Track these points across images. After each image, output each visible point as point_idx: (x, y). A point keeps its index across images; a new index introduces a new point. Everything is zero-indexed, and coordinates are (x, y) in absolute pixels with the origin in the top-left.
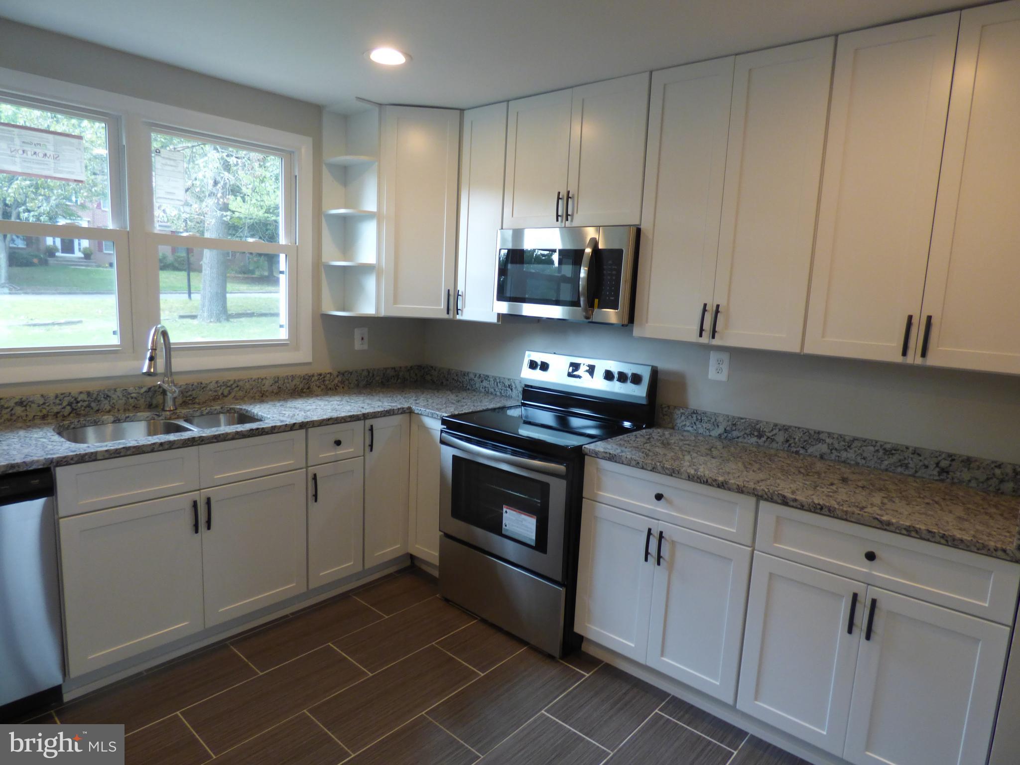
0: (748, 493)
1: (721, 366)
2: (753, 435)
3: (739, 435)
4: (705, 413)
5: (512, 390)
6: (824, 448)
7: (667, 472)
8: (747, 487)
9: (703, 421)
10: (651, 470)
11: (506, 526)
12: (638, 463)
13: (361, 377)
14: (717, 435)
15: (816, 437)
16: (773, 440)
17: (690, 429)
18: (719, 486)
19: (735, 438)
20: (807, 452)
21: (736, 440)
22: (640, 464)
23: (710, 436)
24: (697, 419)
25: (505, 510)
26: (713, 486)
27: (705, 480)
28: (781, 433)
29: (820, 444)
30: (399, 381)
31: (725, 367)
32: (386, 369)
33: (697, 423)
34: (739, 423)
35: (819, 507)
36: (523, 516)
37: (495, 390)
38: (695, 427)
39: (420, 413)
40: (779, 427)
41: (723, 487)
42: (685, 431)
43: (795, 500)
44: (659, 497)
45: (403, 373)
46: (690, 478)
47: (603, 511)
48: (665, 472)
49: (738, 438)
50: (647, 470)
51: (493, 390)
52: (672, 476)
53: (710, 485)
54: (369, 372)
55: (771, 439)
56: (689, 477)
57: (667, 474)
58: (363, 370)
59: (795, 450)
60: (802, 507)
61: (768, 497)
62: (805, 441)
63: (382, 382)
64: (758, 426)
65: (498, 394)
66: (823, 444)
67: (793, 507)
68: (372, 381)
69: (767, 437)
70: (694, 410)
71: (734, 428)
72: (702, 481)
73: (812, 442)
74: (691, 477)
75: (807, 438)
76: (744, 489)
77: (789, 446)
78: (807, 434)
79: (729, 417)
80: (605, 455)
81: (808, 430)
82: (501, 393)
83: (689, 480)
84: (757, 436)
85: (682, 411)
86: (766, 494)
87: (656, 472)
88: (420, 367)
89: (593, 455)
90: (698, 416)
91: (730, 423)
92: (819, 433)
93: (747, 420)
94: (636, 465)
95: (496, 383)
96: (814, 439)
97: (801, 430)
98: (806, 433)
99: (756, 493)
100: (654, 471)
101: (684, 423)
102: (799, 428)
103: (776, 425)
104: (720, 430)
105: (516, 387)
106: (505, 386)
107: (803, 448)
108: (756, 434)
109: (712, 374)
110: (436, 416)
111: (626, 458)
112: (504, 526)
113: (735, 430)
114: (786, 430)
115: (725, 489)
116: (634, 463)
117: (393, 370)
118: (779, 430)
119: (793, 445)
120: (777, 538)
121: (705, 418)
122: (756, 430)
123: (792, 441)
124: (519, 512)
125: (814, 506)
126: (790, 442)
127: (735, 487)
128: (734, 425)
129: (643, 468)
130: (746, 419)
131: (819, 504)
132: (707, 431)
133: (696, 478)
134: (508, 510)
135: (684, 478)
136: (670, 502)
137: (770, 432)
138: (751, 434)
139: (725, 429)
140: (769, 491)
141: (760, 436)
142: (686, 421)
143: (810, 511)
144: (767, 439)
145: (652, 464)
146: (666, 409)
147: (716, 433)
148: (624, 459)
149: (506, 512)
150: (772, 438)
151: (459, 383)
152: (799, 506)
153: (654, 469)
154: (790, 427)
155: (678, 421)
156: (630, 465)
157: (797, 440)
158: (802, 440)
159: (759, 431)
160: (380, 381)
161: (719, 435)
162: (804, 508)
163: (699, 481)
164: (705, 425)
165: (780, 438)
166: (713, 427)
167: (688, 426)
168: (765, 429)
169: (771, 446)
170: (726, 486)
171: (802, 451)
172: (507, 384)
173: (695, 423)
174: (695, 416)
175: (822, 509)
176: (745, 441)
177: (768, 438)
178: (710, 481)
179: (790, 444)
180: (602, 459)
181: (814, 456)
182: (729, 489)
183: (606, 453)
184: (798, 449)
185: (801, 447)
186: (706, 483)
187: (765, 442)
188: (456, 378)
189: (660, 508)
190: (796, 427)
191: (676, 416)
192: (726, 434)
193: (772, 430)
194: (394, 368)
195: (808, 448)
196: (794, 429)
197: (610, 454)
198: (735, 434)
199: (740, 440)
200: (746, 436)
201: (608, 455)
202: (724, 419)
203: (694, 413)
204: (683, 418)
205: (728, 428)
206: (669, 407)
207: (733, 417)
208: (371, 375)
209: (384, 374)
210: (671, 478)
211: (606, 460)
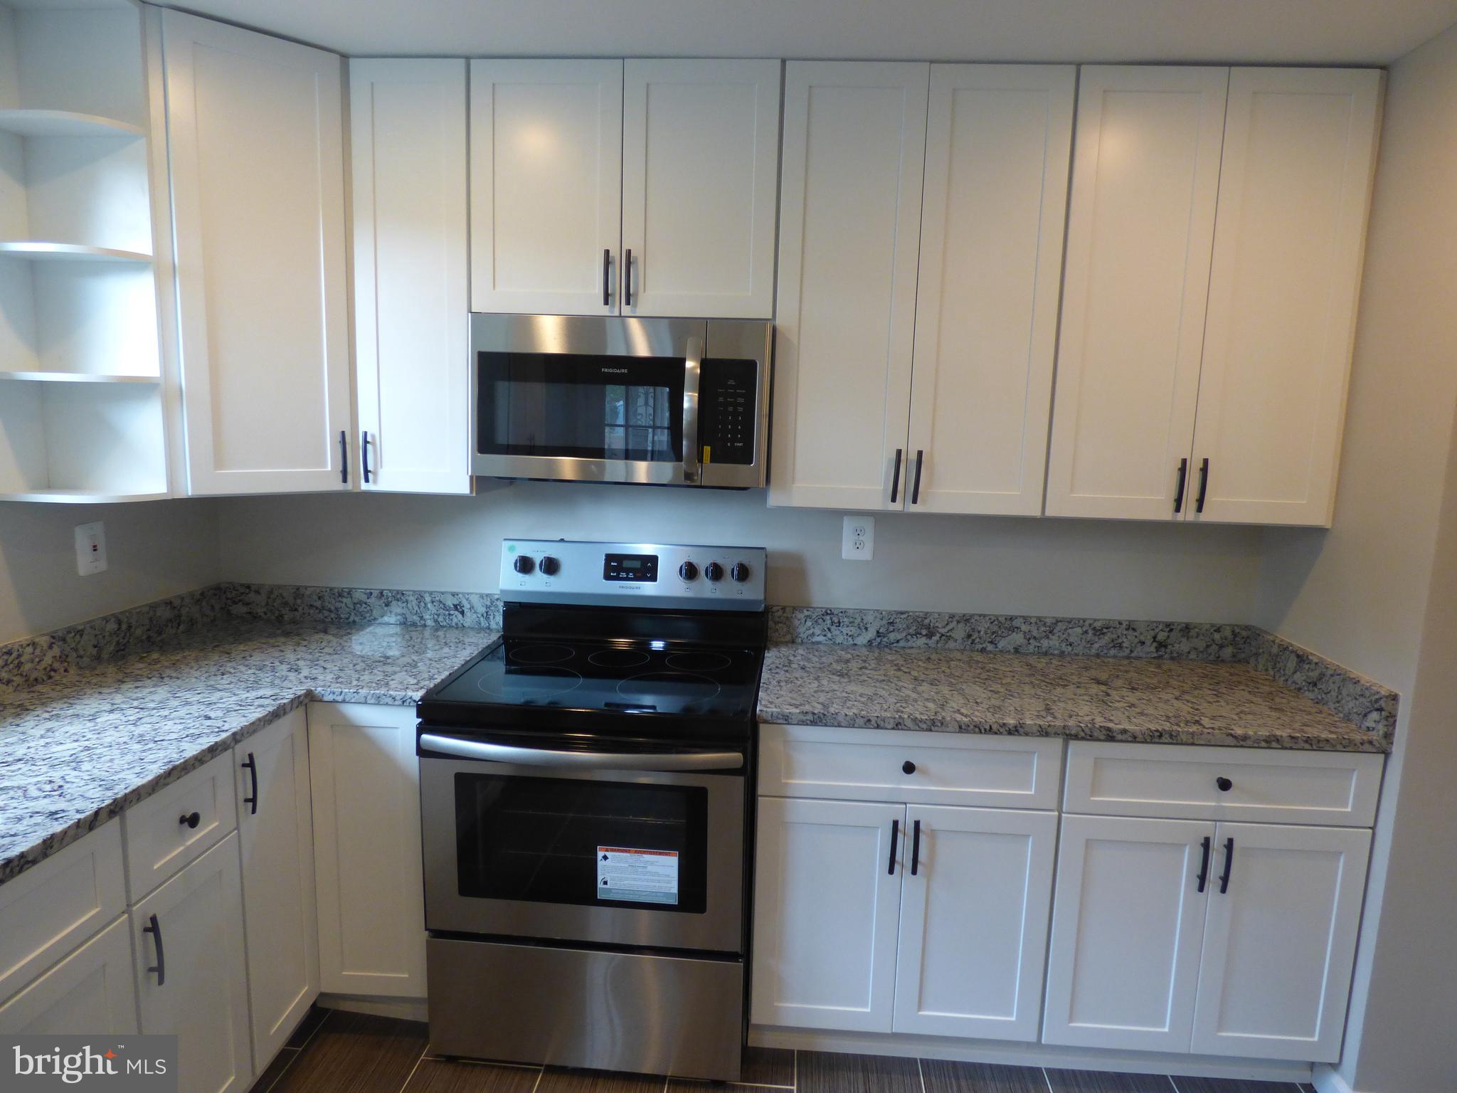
0: (1056, 734)
1: (861, 538)
2: (920, 634)
3: (899, 637)
4: (844, 612)
5: (462, 613)
6: (1018, 638)
7: (924, 726)
8: (1054, 726)
9: (841, 624)
10: (893, 729)
11: (605, 883)
12: (869, 720)
13: (104, 637)
14: (865, 642)
15: (1007, 624)
16: (949, 638)
17: (821, 638)
18: (1010, 733)
19: (893, 643)
20: (997, 648)
21: (895, 645)
22: (873, 722)
23: (855, 645)
24: (832, 623)
25: (600, 854)
26: (1001, 733)
27: (988, 728)
28: (961, 625)
29: (1014, 634)
30: (182, 627)
31: (868, 539)
32: (153, 607)
33: (833, 628)
34: (898, 620)
35: (1157, 734)
36: (647, 857)
37: (422, 618)
38: (829, 635)
39: (340, 698)
40: (957, 618)
41: (1016, 733)
42: (813, 643)
43: (1124, 731)
44: (909, 768)
45: (187, 609)
46: (962, 729)
47: (799, 810)
48: (919, 727)
49: (898, 642)
50: (887, 729)
51: (416, 618)
52: (931, 730)
53: (996, 733)
54: (119, 623)
55: (947, 636)
56: (960, 727)
57: (922, 730)
58: (106, 620)
59: (981, 646)
60: (1134, 739)
61: (1086, 734)
62: (993, 633)
63: (149, 638)
64: (927, 621)
65: (430, 623)
66: (1017, 633)
67: (1121, 741)
68: (128, 642)
69: (940, 635)
70: (827, 609)
71: (891, 628)
72: (983, 731)
73: (1003, 632)
74: (963, 727)
75: (995, 628)
76: (1049, 729)
77: (972, 643)
78: (996, 622)
79: (883, 613)
80: (804, 718)
81: (997, 618)
82: (436, 621)
83: (962, 732)
84: (926, 635)
85: (806, 613)
86: (1083, 731)
87: (902, 729)
88: (218, 590)
89: (779, 721)
90: (831, 616)
91: (884, 622)
92: (1011, 619)
93: (911, 614)
94: (865, 724)
95: (422, 604)
96: (1006, 628)
97: (987, 618)
98: (994, 621)
99: (1068, 732)
100: (899, 729)
101: (811, 631)
102: (985, 616)
103: (952, 616)
104: (871, 634)
105: (472, 608)
106: (445, 608)
107: (991, 642)
108: (924, 632)
109: (848, 551)
110: (390, 701)
111: (846, 715)
112: (600, 885)
113: (894, 631)
114: (967, 620)
115: (1020, 735)
116: (860, 721)
117: (169, 607)
118: (958, 622)
119: (978, 640)
120: (1095, 790)
121: (846, 619)
122: (924, 626)
123: (975, 635)
124: (636, 852)
125: (1151, 734)
126: (974, 638)
127: (1035, 729)
128: (891, 623)
129: (878, 727)
130: (908, 612)
131: (1157, 731)
132: (850, 639)
133: (972, 727)
134: (608, 854)
135: (952, 730)
136: (925, 772)
137: (944, 627)
138: (917, 634)
139: (878, 632)
140: (1087, 726)
141: (930, 635)
142: (814, 628)
143: (1145, 742)
144: (940, 637)
145: (895, 718)
146: (780, 613)
147: (862, 640)
148: (840, 718)
149: (605, 858)
150: (948, 634)
151: (326, 613)
152: (1130, 739)
153: (898, 726)
154: (972, 616)
155: (801, 629)
156: (853, 727)
157: (982, 633)
158: (989, 631)
159: (928, 627)
160: (144, 637)
161: (869, 641)
162: (1137, 740)
163: (977, 730)
164: (845, 630)
165: (960, 632)
166: (859, 631)
167: (818, 636)
168: (937, 625)
169: (947, 646)
170: (1021, 730)
171: (990, 647)
172: (450, 602)
173: (829, 629)
174: (828, 617)
175: (1161, 736)
176: (909, 644)
177: (943, 635)
178: (995, 727)
179: (974, 640)
180: (797, 724)
181: (1007, 652)
182: (1027, 734)
183: (806, 713)
184: (984, 646)
185: (989, 642)
186: (990, 731)
187: (938, 642)
188: (318, 604)
189: (910, 784)
190: (980, 616)
191: (796, 622)
192: (878, 640)
193: (947, 624)
194: (169, 603)
195: (999, 642)
196: (978, 618)
197: (814, 714)
198: (892, 636)
199: (902, 644)
200: (909, 637)
201: (810, 717)
202: (876, 617)
203: (827, 614)
204: (809, 623)
205: (881, 631)
206: (784, 609)
207: (890, 613)
208: (124, 627)
209: (151, 619)
210: (929, 733)
211: (807, 725)
